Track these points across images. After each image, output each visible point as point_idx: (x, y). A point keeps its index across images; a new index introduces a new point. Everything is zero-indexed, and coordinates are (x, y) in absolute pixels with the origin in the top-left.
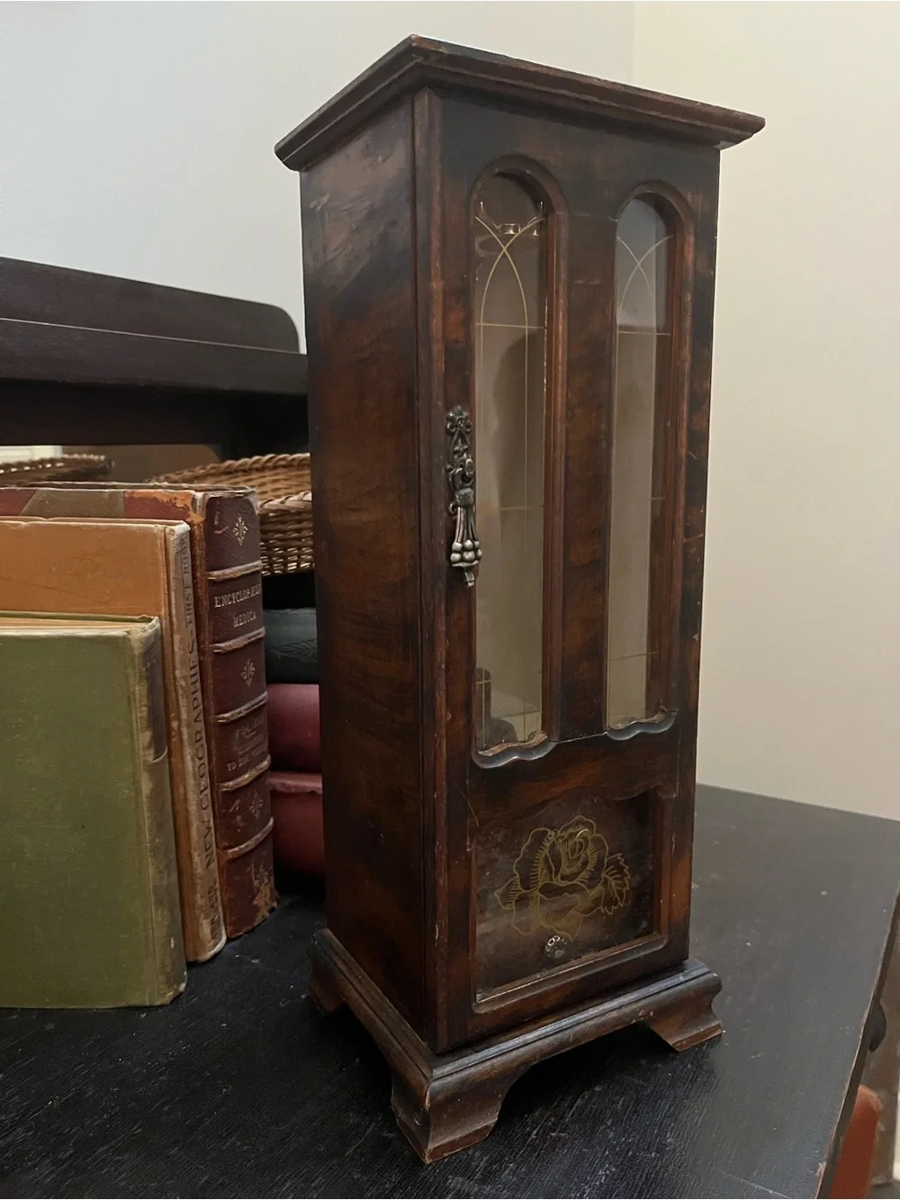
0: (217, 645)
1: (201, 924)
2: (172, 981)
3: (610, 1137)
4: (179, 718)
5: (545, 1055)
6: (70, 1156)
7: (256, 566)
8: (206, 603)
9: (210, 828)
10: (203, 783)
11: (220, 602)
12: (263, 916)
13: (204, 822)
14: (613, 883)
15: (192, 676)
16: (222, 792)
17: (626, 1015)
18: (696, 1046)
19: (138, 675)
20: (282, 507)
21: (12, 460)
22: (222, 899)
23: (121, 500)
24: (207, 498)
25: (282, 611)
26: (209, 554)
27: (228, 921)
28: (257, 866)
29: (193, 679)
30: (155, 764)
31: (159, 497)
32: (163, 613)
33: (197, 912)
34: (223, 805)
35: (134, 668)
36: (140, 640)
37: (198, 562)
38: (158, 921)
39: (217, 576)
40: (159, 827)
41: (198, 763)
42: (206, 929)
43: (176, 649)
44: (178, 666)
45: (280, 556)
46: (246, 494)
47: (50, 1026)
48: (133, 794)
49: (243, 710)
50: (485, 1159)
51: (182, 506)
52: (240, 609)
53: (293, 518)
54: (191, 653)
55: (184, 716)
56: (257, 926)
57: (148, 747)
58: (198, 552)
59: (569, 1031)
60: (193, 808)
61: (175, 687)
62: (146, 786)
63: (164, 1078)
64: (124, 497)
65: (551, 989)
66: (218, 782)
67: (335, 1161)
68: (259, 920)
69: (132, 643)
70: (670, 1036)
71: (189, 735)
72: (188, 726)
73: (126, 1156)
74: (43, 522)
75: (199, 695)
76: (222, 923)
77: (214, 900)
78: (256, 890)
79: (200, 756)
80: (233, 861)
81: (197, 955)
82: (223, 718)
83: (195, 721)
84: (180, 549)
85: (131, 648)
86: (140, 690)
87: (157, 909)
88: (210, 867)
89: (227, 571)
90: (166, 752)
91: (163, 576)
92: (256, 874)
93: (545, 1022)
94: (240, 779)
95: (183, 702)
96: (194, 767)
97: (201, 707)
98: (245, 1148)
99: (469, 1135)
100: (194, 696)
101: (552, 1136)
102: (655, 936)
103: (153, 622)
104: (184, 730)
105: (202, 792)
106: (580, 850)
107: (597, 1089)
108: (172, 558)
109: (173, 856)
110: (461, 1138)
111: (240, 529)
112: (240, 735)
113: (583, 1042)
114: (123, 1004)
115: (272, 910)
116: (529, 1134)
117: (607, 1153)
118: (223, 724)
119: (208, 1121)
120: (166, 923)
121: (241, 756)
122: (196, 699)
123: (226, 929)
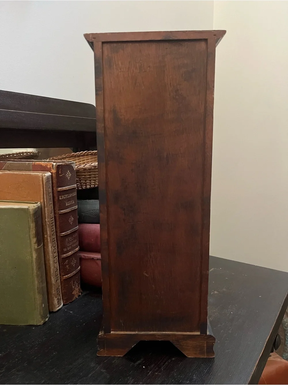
0: (60, 211)
1: (54, 300)
2: (44, 317)
3: (175, 375)
4: (47, 234)
6: (3, 372)
7: (75, 186)
8: (56, 198)
9: (57, 269)
10: (55, 255)
11: (61, 198)
12: (76, 297)
13: (55, 267)
15: (51, 221)
16: (62, 258)
19: (32, 220)
20: (84, 167)
21: (11, 153)
22: (62, 292)
23: (31, 165)
24: (57, 165)
25: (85, 201)
26: (57, 182)
27: (64, 299)
28: (74, 282)
29: (52, 222)
30: (38, 248)
31: (43, 165)
32: (42, 201)
33: (53, 296)
34: (62, 262)
35: (31, 218)
36: (33, 209)
37: (54, 185)
38: (38, 299)
39: (60, 189)
40: (39, 268)
41: (53, 248)
42: (56, 302)
43: (46, 212)
44: (46, 217)
45: (84, 183)
46: (70, 164)
47: (5, 330)
48: (31, 258)
49: (69, 232)
50: (133, 380)
51: (49, 167)
52: (69, 200)
53: (87, 171)
54: (51, 214)
55: (48, 233)
56: (74, 301)
57: (35, 243)
58: (54, 182)
60: (51, 262)
61: (46, 224)
62: (34, 256)
63: (36, 348)
64: (32, 165)
66: (60, 254)
67: (85, 378)
68: (74, 299)
69: (30, 210)
71: (51, 240)
72: (50, 237)
73: (20, 373)
74: (8, 172)
75: (54, 227)
76: (62, 300)
77: (58, 292)
78: (73, 290)
79: (54, 246)
80: (66, 280)
81: (52, 310)
82: (62, 234)
83: (52, 235)
84: (47, 181)
85: (30, 212)
86: (32, 225)
87: (38, 295)
88: (57, 281)
89: (64, 188)
90: (42, 245)
91: (42, 189)
92: (73, 284)
94: (68, 254)
95: (48, 229)
96: (52, 250)
97: (55, 231)
98: (58, 372)
100: (52, 227)
101: (156, 374)
103: (38, 204)
104: (49, 238)
105: (54, 258)
108: (44, 183)
109: (44, 278)
111: (69, 175)
112: (68, 240)
114: (28, 324)
115: (79, 296)
116: (149, 373)
117: (173, 380)
118: (62, 236)
119: (47, 363)
120: (41, 299)
121: (68, 247)
122: (53, 228)
123: (63, 301)
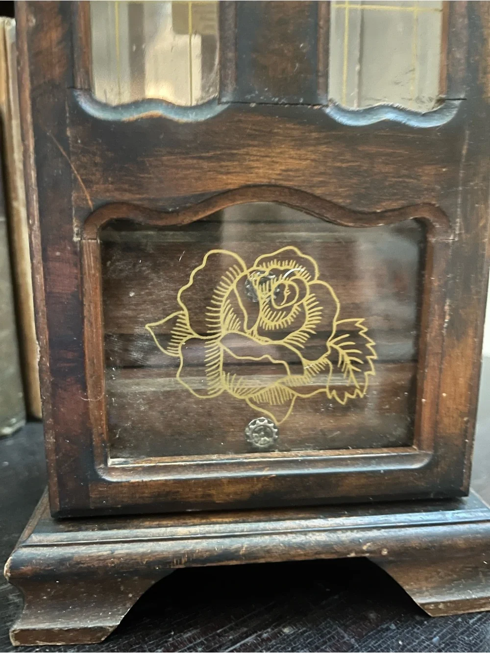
5: (196, 561)
14: (347, 359)
17: (342, 543)
18: (458, 616)
59: (243, 539)
65: (226, 478)
70: (420, 592)
93: (214, 520)
99: (74, 630)
102: (414, 450)
106: (290, 299)
107: (286, 630)
110: (61, 630)
113: (262, 561)
